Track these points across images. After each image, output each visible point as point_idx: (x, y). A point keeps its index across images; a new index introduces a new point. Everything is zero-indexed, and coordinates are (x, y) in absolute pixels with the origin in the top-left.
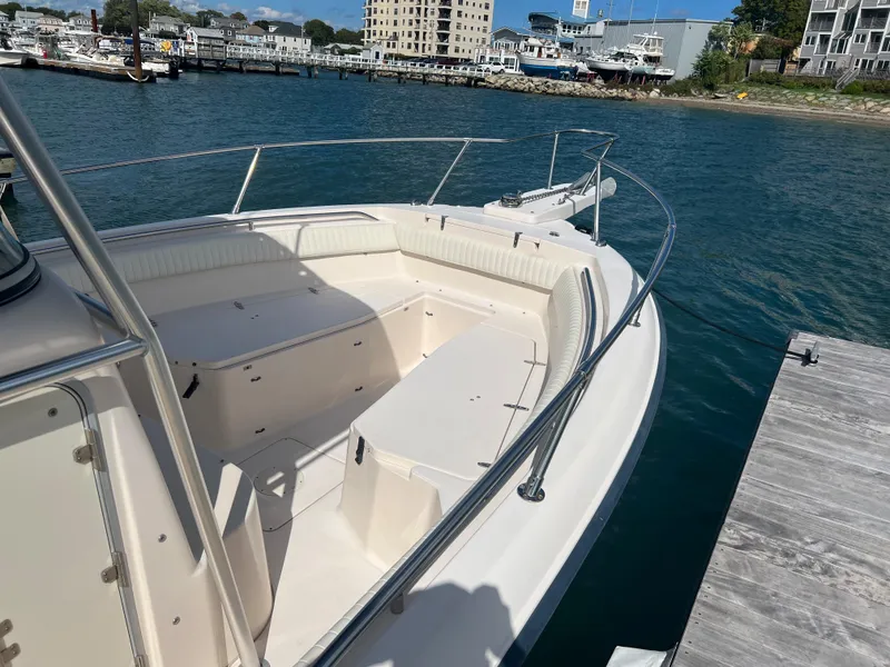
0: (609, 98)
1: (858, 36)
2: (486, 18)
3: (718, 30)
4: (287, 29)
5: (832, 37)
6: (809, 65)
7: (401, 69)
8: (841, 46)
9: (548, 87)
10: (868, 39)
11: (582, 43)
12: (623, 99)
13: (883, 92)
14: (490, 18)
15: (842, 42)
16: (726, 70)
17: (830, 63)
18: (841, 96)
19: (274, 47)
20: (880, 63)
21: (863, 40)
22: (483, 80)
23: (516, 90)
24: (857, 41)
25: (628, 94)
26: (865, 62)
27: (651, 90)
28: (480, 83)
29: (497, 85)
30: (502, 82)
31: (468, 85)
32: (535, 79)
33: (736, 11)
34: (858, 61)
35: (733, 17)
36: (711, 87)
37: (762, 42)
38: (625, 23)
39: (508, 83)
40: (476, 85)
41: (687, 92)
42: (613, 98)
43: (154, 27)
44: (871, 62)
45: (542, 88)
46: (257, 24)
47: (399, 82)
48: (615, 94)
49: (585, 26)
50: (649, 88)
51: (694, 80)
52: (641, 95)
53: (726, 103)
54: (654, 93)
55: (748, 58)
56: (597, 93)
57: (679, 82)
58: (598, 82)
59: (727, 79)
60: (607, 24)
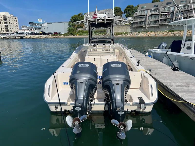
0: (54, 38)
2: (17, 24)
3: (70, 24)
7: (4, 36)
9: (40, 37)
11: (43, 27)
13: (99, 32)
14: (18, 23)
16: (73, 31)
18: (94, 33)
22: (24, 37)
23: (33, 38)
25: (57, 37)
28: (24, 38)
29: (28, 38)
31: (21, 38)
32: (37, 36)
35: (71, 21)
36: (72, 34)
38: (52, 23)
39: (31, 37)
40: (23, 38)
41: (67, 35)
45: (39, 37)
47: (4, 39)
49: (42, 24)
50: (61, 35)
51: (68, 33)
52: (59, 37)
53: (75, 37)
54: (62, 36)
55: (76, 28)
56: (51, 37)
57: (66, 33)
58: (50, 35)
59: (74, 32)
60: (48, 23)
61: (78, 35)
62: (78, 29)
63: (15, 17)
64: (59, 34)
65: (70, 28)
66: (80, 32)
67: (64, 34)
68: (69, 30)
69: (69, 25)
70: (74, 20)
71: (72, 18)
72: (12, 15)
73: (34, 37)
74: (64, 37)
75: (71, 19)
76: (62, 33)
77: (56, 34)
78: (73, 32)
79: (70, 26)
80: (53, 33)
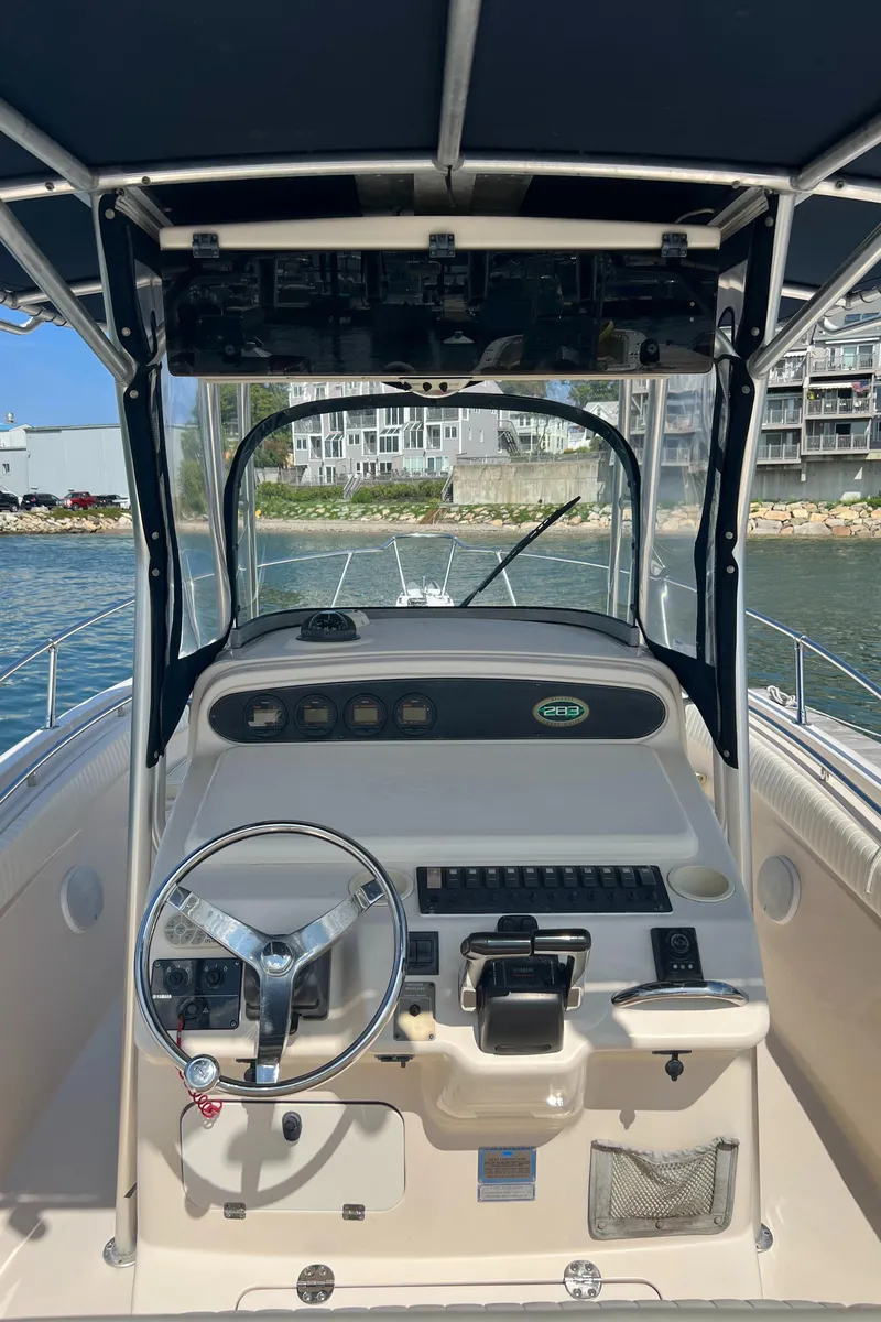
0: (63, 532)
1: (351, 437)
5: (323, 440)
6: (308, 472)
8: (336, 447)
10: (362, 437)
12: (83, 531)
13: (395, 498)
15: (335, 444)
17: (329, 469)
18: (354, 506)
20: (382, 465)
21: (357, 441)
24: (351, 442)
25: (89, 525)
26: (366, 465)
27: (119, 516)
34: (358, 464)
38: (58, 430)
42: (67, 531)
44: (373, 465)
48: (69, 526)
50: (115, 514)
52: (107, 524)
56: (43, 526)
58: (41, 509)
60: (27, 431)
64: (105, 504)
66: (267, 493)
77: (83, 502)
80: (60, 498)
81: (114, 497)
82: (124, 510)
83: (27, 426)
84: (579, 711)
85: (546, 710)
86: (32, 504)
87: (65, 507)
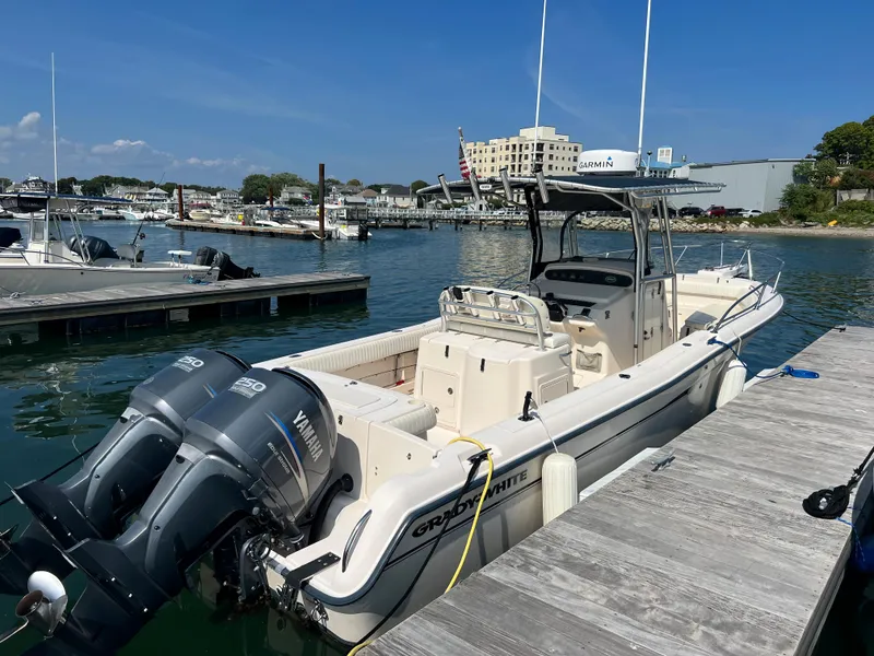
0: (700, 232)
3: (801, 168)
4: (396, 191)
7: (505, 218)
12: (714, 231)
16: (814, 202)
19: (385, 205)
22: (579, 223)
23: (611, 229)
25: (718, 228)
27: (740, 223)
29: (592, 226)
30: (597, 223)
33: (818, 148)
35: (815, 153)
36: (802, 218)
37: (848, 174)
38: (710, 166)
39: (603, 224)
42: (704, 231)
43: (285, 195)
46: (370, 187)
48: (705, 228)
49: (670, 170)
50: (738, 221)
51: (782, 211)
52: (731, 228)
53: (818, 231)
54: (744, 226)
55: (835, 189)
56: (688, 227)
57: (767, 214)
58: (689, 218)
59: (816, 209)
60: (691, 167)
61: (835, 222)
62: (845, 196)
63: (572, 146)
64: (734, 215)
65: (797, 186)
66: (849, 208)
67: (758, 214)
68: (790, 197)
69: (795, 173)
70: (834, 147)
71: (828, 137)
72: (566, 138)
73: (614, 226)
74: (753, 229)
75: (822, 142)
76: (750, 213)
77: (719, 213)
78: (806, 211)
79: (801, 175)
80: (705, 209)
81: (740, 210)
82: (745, 219)
83: (692, 164)
84: (614, 279)
85: (608, 279)
86: (686, 214)
87: (706, 216)
